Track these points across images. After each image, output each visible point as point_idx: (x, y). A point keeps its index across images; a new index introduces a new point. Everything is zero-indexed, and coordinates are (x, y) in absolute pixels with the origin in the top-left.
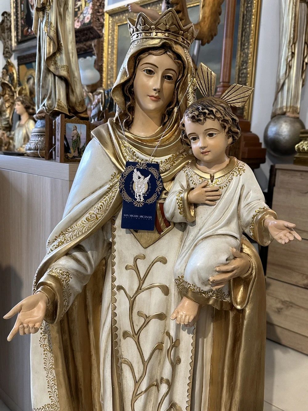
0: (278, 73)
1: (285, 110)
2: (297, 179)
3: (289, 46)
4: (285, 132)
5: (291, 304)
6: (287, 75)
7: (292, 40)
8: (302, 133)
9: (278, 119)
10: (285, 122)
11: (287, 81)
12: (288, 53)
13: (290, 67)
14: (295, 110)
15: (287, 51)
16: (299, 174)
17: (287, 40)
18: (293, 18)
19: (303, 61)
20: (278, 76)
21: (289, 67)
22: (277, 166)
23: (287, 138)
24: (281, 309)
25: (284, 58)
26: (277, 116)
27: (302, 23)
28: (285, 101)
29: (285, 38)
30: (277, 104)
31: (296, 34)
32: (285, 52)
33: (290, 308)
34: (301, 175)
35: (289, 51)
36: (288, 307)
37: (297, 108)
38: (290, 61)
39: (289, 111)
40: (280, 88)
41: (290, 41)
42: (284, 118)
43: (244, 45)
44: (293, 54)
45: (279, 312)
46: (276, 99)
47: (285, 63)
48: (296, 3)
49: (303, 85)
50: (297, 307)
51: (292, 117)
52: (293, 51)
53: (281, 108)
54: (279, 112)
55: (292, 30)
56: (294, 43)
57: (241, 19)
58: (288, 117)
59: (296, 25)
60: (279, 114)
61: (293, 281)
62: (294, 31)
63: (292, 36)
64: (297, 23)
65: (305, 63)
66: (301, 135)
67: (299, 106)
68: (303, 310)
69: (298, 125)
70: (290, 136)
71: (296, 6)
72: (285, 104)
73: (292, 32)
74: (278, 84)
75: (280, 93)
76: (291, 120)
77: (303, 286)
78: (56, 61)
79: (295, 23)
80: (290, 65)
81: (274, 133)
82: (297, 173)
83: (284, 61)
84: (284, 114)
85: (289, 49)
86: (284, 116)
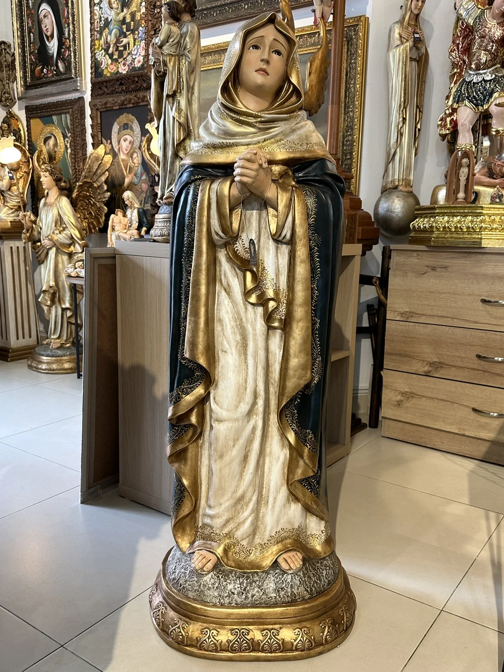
0: (388, 141)
1: (397, 183)
2: (414, 260)
3: (400, 110)
4: (398, 208)
5: (411, 395)
6: (399, 143)
7: (402, 104)
8: (418, 210)
9: (390, 193)
10: (398, 197)
11: (398, 150)
12: (399, 118)
13: (402, 135)
14: (408, 184)
15: (398, 116)
16: (415, 254)
17: (398, 103)
18: (403, 79)
19: (416, 127)
20: (388, 145)
21: (400, 134)
22: (392, 247)
23: (400, 215)
24: (402, 401)
25: (395, 124)
26: (387, 190)
27: (413, 84)
28: (396, 173)
29: (395, 101)
30: (388, 176)
31: (407, 98)
32: (395, 117)
33: (410, 399)
34: (418, 255)
35: (399, 116)
36: (408, 398)
37: (410, 181)
38: (401, 128)
39: (402, 185)
40: (390, 159)
41: (400, 105)
42: (396, 193)
43: (349, 107)
44: (404, 119)
45: (399, 405)
46: (386, 170)
47: (396, 130)
48: (406, 63)
49: (416, 155)
50: (418, 397)
51: (405, 192)
52: (404, 117)
53: (393, 181)
54: (390, 186)
55: (403, 92)
56: (405, 108)
57: (344, 77)
58: (401, 191)
59: (407, 87)
60: (390, 188)
61: (413, 370)
62: (405, 94)
63: (402, 99)
64: (407, 84)
65: (417, 129)
66: (416, 212)
67: (412, 179)
68: (424, 399)
69: (411, 200)
70: (403, 213)
71: (406, 66)
72: (396, 177)
73: (403, 95)
74: (388, 153)
75: (391, 164)
76: (404, 195)
77: (424, 374)
78: (185, 147)
79: (405, 85)
80: (402, 132)
81: (385, 209)
82: (413, 253)
83: (394, 128)
84: (396, 188)
85: (399, 114)
86: (396, 190)
